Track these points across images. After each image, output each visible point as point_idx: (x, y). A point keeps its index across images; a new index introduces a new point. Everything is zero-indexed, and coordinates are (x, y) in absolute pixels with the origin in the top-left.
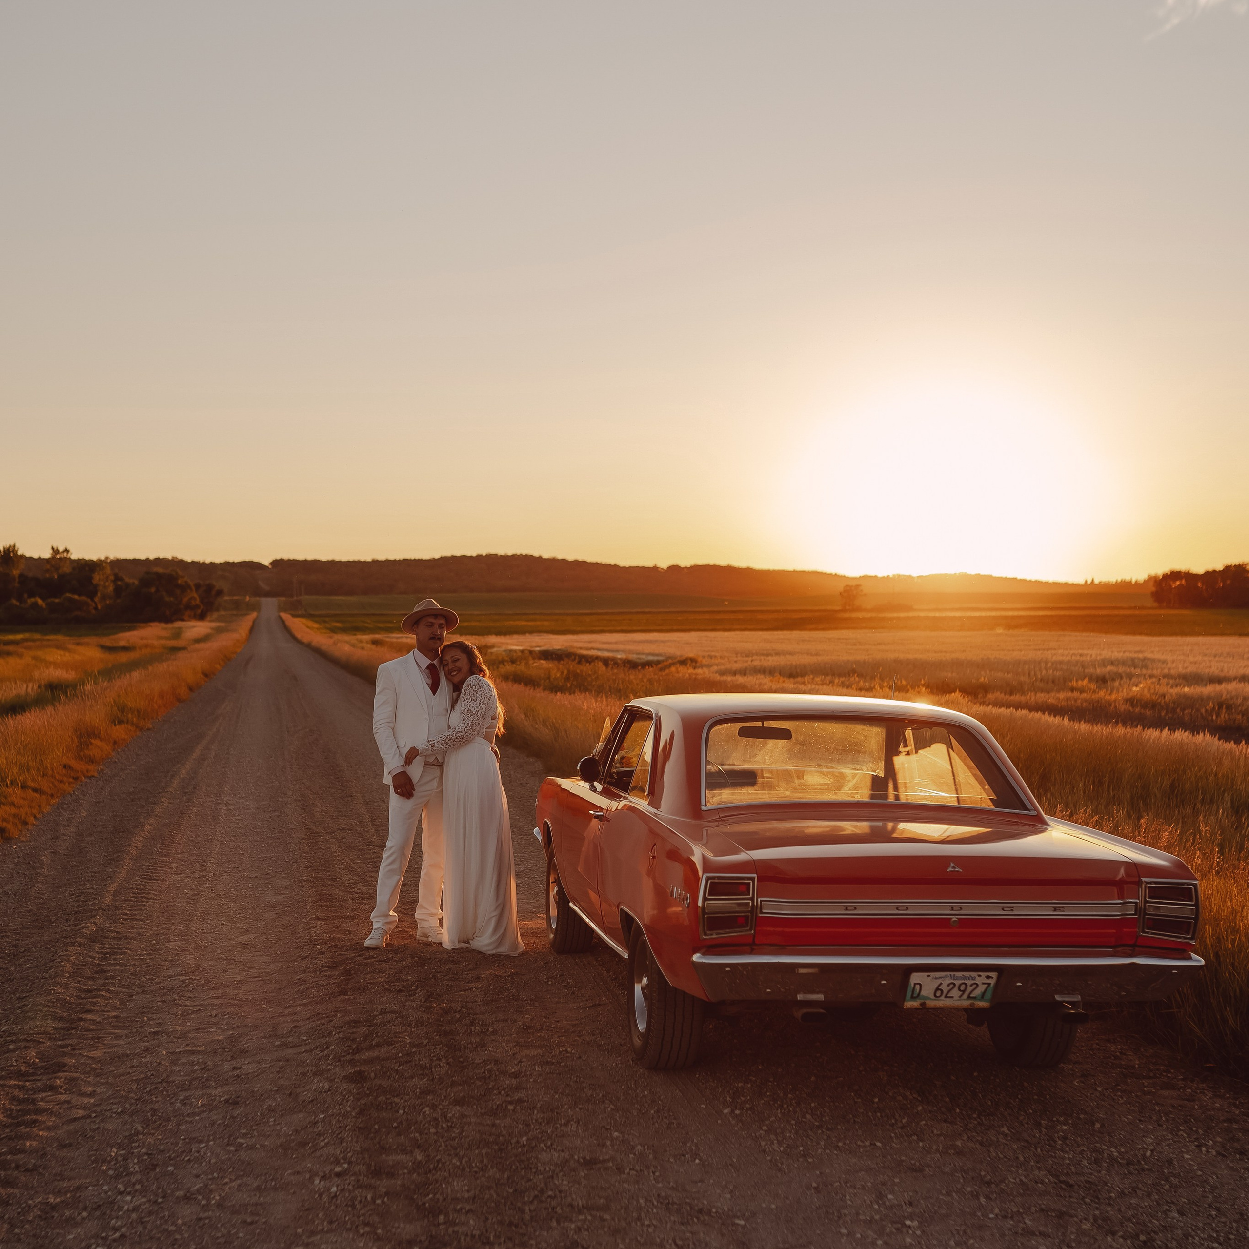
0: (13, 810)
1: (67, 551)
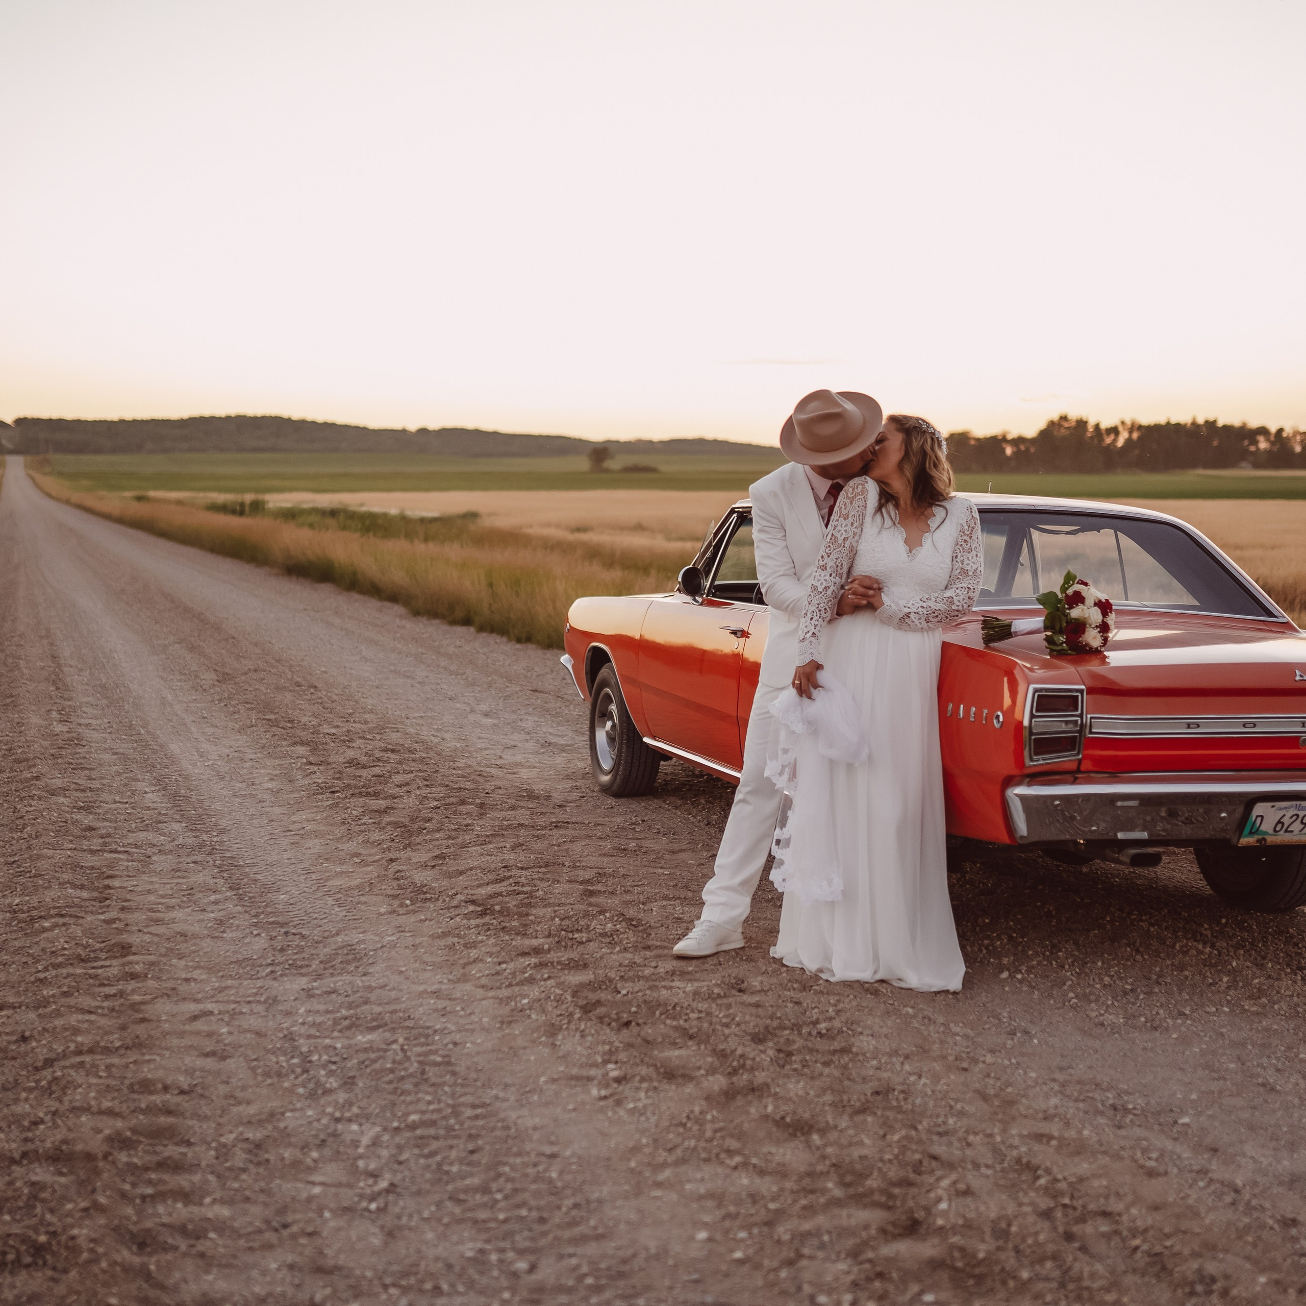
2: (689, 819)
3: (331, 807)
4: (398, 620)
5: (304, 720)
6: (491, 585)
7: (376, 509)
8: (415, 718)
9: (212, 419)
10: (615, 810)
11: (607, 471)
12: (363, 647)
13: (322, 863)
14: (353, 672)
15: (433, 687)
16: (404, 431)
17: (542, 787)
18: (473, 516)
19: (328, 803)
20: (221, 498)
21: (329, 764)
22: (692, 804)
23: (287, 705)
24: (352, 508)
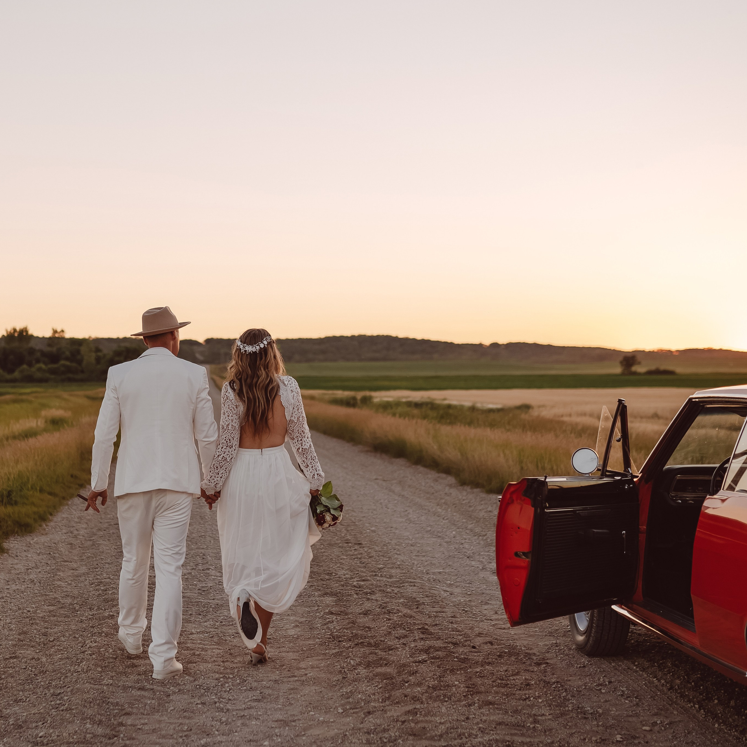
0: (35, 509)
1: (63, 331)
2: (653, 682)
3: (335, 655)
4: (447, 488)
5: (341, 573)
6: (521, 462)
7: (454, 403)
8: (434, 573)
9: (342, 338)
10: (586, 669)
11: (635, 373)
12: (411, 511)
13: (310, 711)
14: (397, 531)
15: (457, 547)
16: (481, 345)
17: (525, 643)
18: (526, 407)
19: (334, 651)
20: (340, 394)
21: (346, 614)
22: (659, 667)
23: (331, 559)
24: (438, 402)
